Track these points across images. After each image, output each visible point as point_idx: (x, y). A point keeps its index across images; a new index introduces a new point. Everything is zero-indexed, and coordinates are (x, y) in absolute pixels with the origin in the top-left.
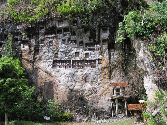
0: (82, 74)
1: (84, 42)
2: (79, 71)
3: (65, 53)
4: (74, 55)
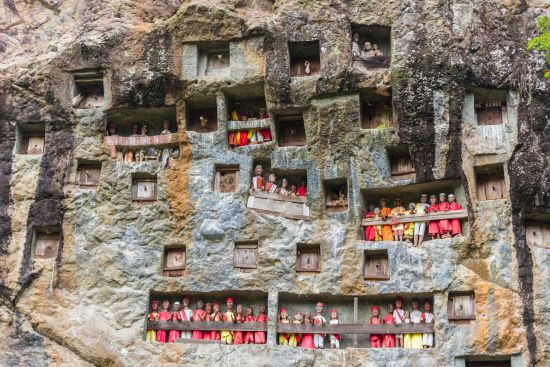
3: (231, 247)
4: (291, 258)
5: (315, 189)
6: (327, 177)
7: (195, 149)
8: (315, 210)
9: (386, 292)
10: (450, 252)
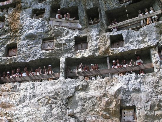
0: (105, 95)
1: (104, 8)
2: (92, 86)
3: (41, 41)
4: (72, 43)
5: (82, 15)
6: (88, 8)
7: (23, 4)
8: (83, 25)
9: (124, 51)
10: (155, 29)
